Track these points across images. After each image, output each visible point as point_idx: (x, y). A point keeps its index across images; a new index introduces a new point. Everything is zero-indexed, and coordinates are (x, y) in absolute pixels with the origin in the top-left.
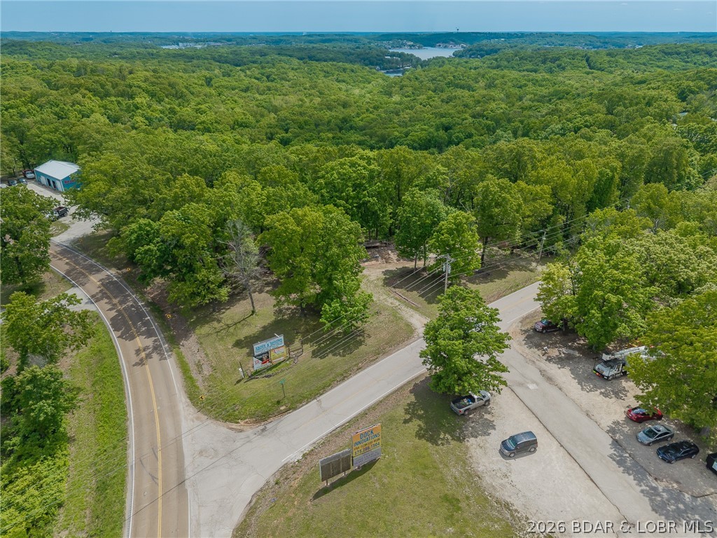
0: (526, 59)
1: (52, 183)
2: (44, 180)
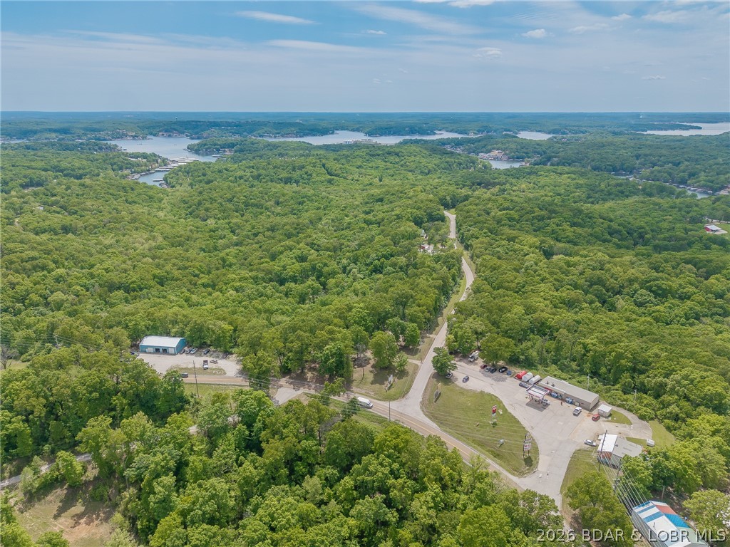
0: (279, 168)
1: (161, 351)
2: (151, 350)
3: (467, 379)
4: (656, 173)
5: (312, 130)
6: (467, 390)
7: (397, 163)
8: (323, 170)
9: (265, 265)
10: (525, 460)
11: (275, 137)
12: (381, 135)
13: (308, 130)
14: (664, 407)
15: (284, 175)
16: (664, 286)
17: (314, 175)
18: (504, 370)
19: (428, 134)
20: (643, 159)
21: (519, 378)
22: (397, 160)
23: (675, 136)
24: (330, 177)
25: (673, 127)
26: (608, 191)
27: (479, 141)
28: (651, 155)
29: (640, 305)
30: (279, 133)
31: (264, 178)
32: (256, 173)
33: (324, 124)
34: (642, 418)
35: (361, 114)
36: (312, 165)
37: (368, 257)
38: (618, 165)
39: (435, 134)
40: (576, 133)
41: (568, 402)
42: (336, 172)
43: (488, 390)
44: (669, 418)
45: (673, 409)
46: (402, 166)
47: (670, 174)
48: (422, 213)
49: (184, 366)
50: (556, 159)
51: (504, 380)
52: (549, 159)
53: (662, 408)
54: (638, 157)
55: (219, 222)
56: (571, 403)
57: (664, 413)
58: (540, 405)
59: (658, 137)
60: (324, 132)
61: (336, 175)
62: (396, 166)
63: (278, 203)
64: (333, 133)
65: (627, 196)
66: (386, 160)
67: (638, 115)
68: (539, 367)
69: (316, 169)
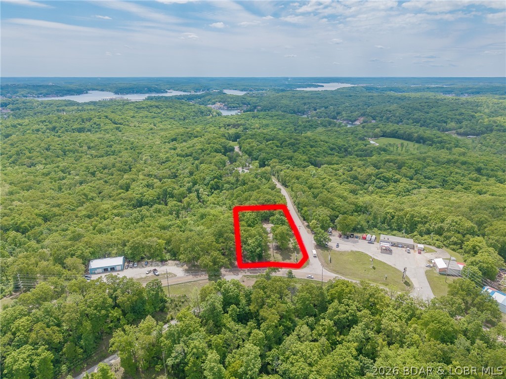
1: (109, 269)
2: (100, 270)
3: (338, 246)
4: (319, 113)
5: (68, 91)
6: (343, 252)
7: (159, 113)
8: (108, 121)
9: (122, 194)
10: (404, 283)
11: (38, 97)
12: (127, 94)
13: (66, 91)
14: (447, 239)
15: (76, 126)
16: (387, 176)
17: (102, 125)
18: (352, 236)
19: (162, 93)
20: (308, 106)
21: (364, 238)
22: (159, 111)
23: (316, 91)
24: (116, 125)
25: (310, 86)
26: (304, 126)
27: (203, 97)
28: (312, 103)
29: (380, 188)
30: (41, 94)
31: (60, 130)
32: (50, 126)
33: (72, 86)
34: (439, 247)
35: (102, 78)
36: (97, 117)
37: (204, 179)
38: (296, 109)
39: (167, 92)
40: (258, 90)
41: (400, 247)
42: (119, 122)
43: (354, 249)
44: (451, 245)
45: (454, 239)
46: (164, 115)
47: (326, 113)
48: (220, 146)
49: (138, 277)
50: (259, 108)
51: (358, 242)
52: (255, 107)
53: (446, 240)
54: (305, 104)
55: (47, 166)
56: (402, 247)
57: (449, 242)
58: (387, 251)
59: (307, 92)
60: (79, 92)
61: (120, 124)
62: (160, 115)
63: (89, 148)
64: (87, 93)
65: (316, 128)
66: (150, 111)
67: (287, 79)
68: (368, 231)
69: (101, 120)
